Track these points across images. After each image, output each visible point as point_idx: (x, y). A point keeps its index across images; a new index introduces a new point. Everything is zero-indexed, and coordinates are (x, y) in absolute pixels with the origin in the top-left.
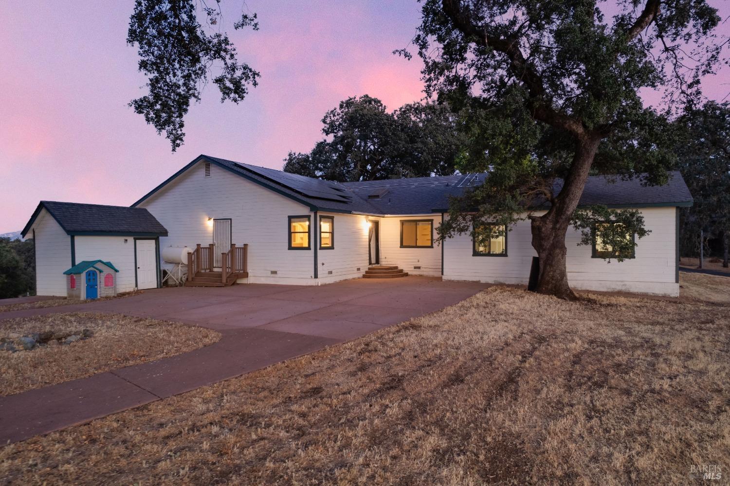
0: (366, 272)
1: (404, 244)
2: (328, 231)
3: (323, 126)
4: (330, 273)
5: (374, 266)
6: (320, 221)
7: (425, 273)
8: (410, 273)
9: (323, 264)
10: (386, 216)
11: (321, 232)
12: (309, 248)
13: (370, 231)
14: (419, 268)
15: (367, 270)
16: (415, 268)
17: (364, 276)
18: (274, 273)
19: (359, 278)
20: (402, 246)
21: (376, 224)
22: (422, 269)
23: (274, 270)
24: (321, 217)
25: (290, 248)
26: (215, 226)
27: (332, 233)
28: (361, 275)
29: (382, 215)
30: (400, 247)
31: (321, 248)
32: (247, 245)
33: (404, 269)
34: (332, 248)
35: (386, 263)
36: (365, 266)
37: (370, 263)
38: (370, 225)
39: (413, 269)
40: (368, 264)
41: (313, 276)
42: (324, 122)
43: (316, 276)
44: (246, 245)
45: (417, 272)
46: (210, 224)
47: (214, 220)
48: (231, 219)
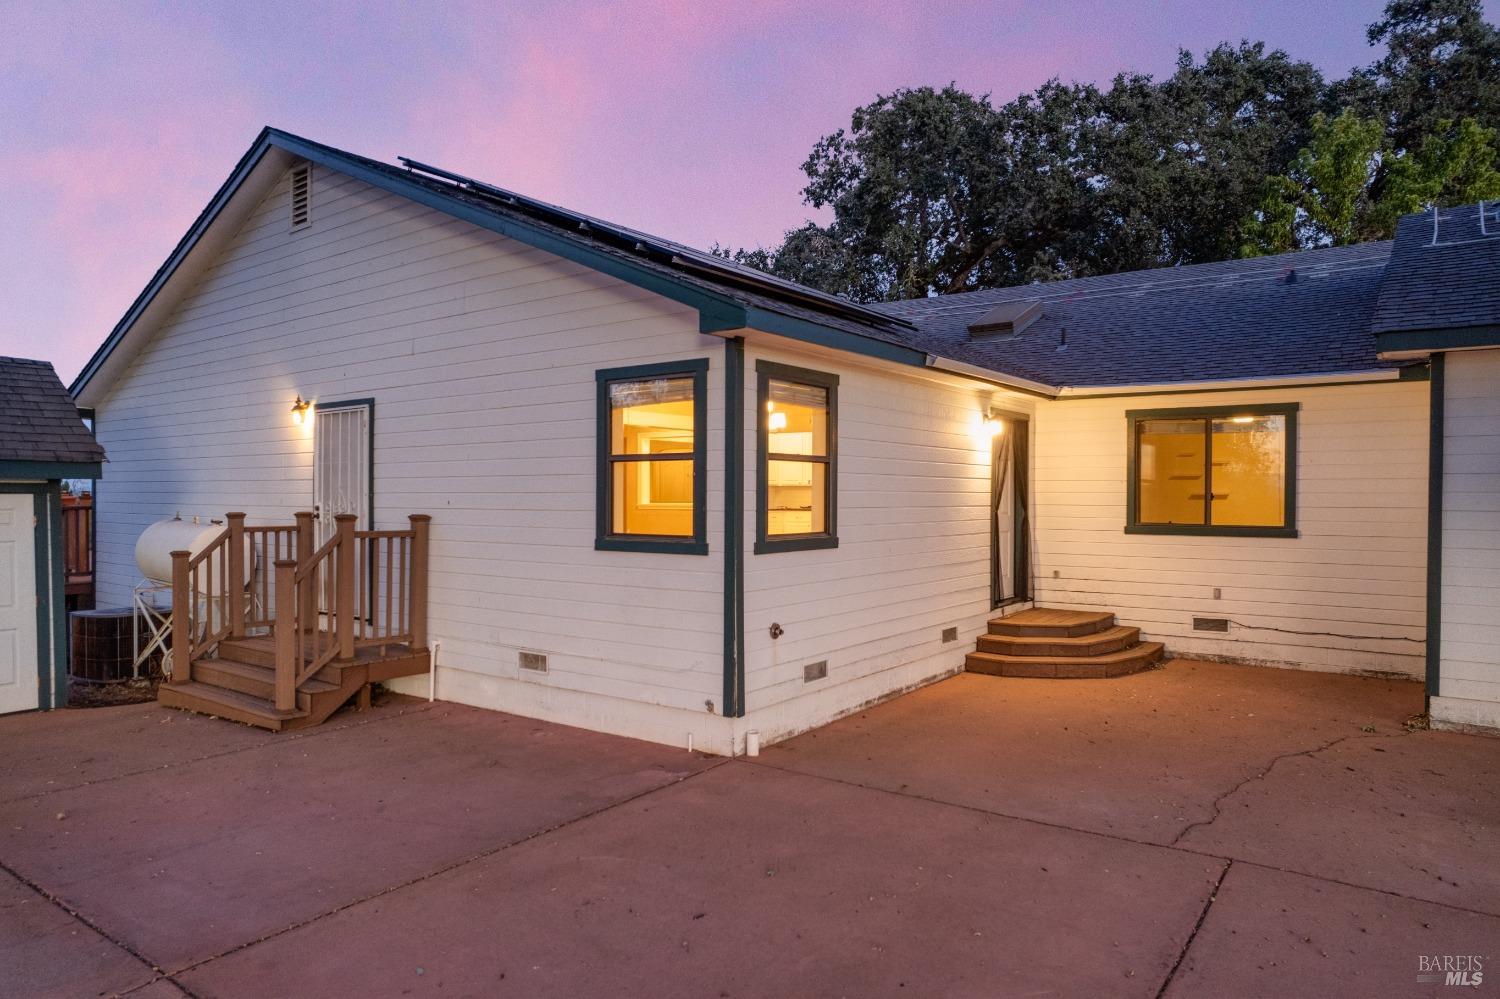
0: (982, 644)
1: (1145, 518)
2: (809, 452)
3: (806, 181)
4: (817, 671)
5: (1009, 610)
6: (763, 394)
7: (1249, 653)
8: (1171, 646)
9: (776, 631)
10: (1065, 391)
11: (763, 456)
12: (695, 545)
13: (999, 456)
14: (1221, 625)
15: (983, 631)
16: (1200, 624)
17: (972, 666)
18: (533, 661)
19: (951, 674)
20: (1136, 525)
21: (1020, 428)
22: (1234, 632)
23: (534, 646)
24: (768, 372)
25: (608, 540)
26: (324, 435)
27: (828, 462)
28: (956, 660)
29: (1050, 390)
30: (1128, 531)
31: (768, 545)
32: (426, 519)
33: (1145, 627)
34: (825, 539)
35: (1059, 596)
36: (973, 614)
37: (997, 602)
38: (998, 428)
39: (1189, 630)
40: (987, 605)
41: (719, 707)
42: (810, 169)
43: (734, 704)
44: (421, 521)
45: (1207, 644)
46: (303, 426)
47: (319, 406)
48: (371, 402)
